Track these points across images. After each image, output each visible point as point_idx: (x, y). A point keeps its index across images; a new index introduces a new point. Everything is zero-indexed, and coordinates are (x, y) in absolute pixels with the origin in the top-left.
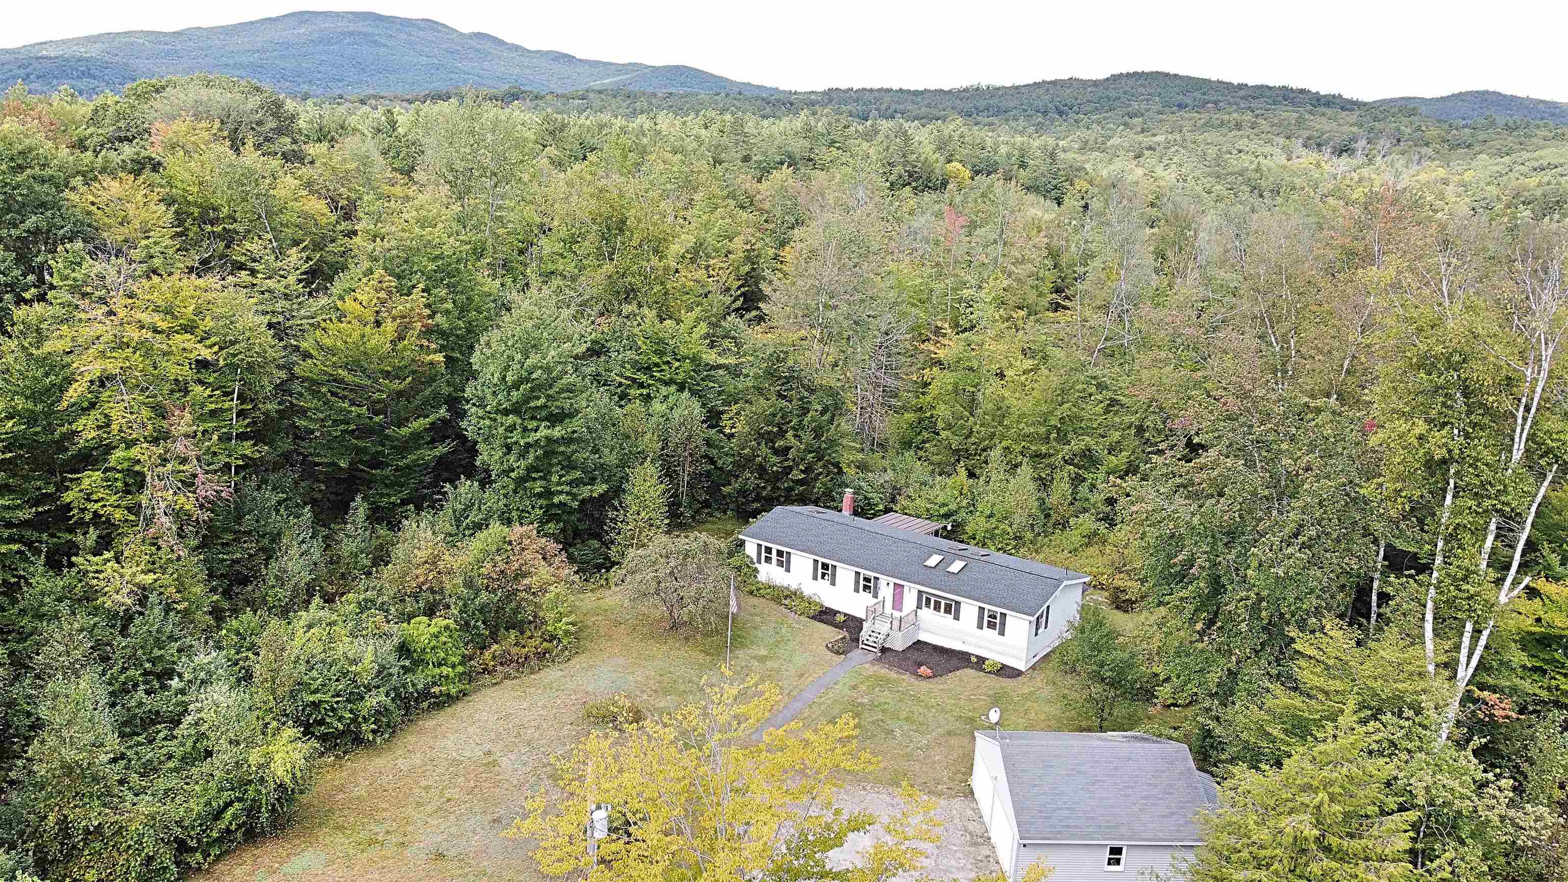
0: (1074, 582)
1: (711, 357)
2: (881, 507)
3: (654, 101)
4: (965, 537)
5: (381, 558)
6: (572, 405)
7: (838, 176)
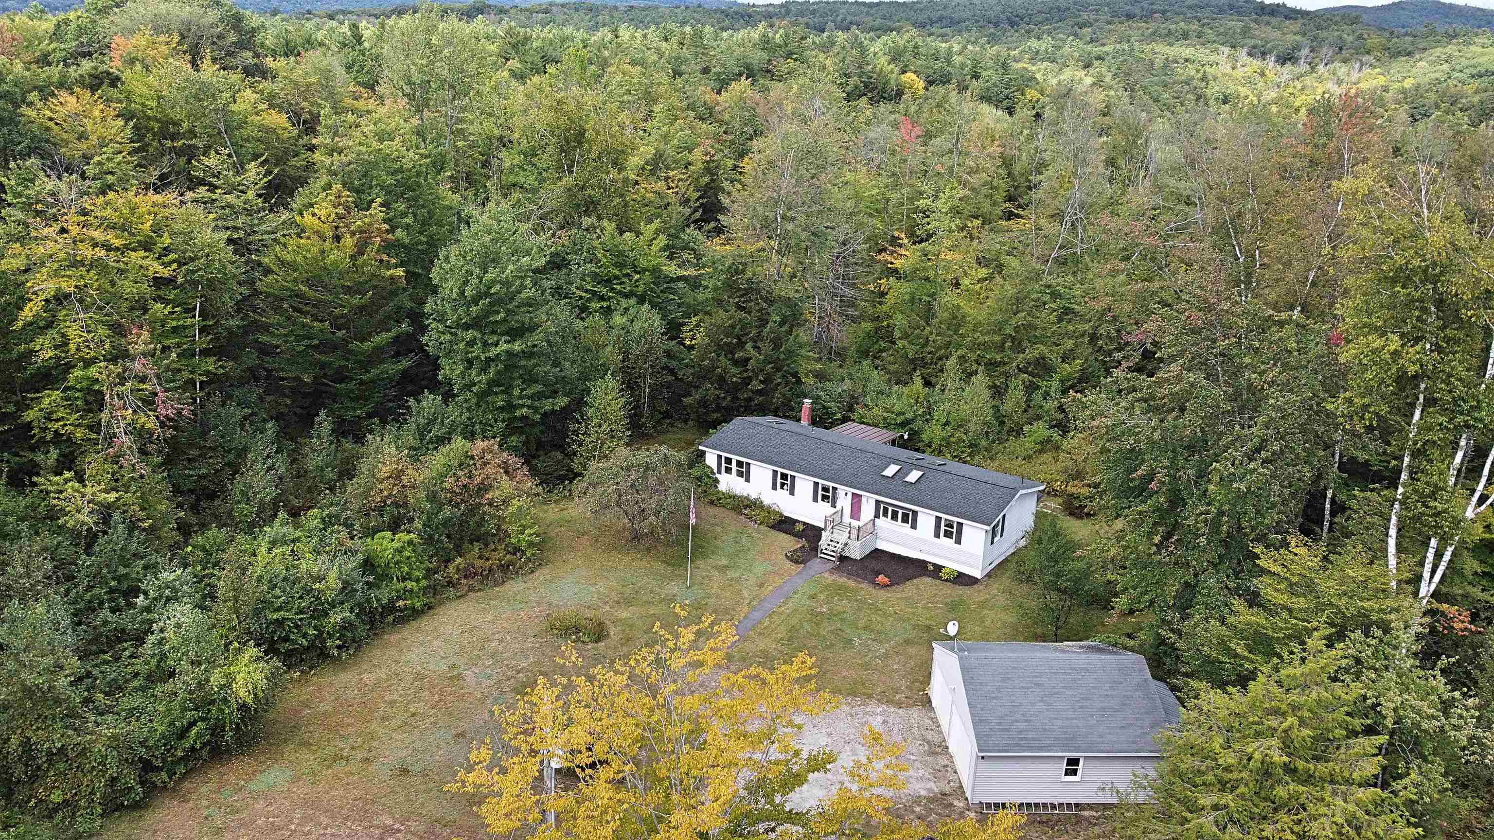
0: (1029, 491)
1: (671, 269)
2: (839, 416)
3: (615, 14)
4: (920, 445)
5: (347, 472)
6: (531, 318)
7: (795, 87)
